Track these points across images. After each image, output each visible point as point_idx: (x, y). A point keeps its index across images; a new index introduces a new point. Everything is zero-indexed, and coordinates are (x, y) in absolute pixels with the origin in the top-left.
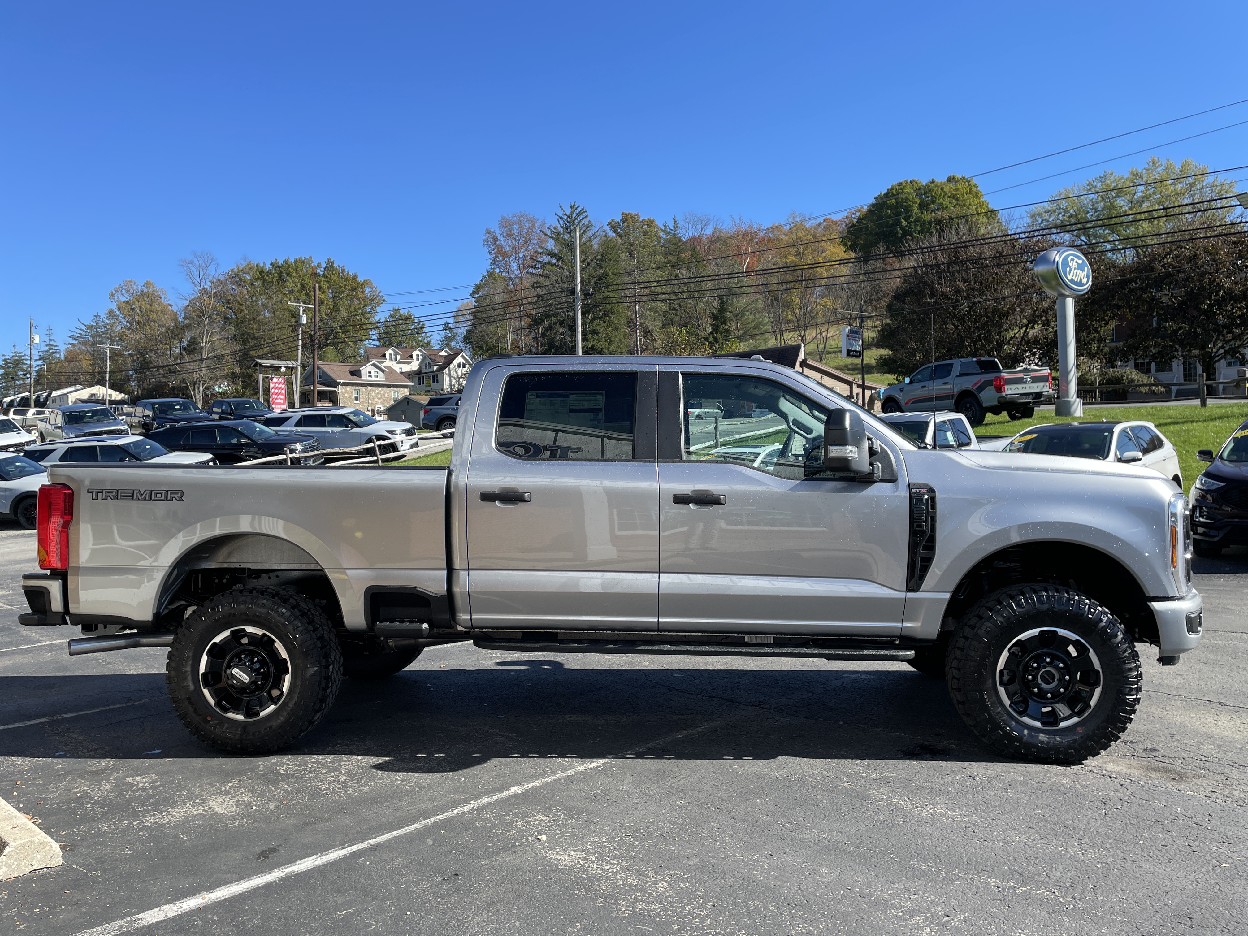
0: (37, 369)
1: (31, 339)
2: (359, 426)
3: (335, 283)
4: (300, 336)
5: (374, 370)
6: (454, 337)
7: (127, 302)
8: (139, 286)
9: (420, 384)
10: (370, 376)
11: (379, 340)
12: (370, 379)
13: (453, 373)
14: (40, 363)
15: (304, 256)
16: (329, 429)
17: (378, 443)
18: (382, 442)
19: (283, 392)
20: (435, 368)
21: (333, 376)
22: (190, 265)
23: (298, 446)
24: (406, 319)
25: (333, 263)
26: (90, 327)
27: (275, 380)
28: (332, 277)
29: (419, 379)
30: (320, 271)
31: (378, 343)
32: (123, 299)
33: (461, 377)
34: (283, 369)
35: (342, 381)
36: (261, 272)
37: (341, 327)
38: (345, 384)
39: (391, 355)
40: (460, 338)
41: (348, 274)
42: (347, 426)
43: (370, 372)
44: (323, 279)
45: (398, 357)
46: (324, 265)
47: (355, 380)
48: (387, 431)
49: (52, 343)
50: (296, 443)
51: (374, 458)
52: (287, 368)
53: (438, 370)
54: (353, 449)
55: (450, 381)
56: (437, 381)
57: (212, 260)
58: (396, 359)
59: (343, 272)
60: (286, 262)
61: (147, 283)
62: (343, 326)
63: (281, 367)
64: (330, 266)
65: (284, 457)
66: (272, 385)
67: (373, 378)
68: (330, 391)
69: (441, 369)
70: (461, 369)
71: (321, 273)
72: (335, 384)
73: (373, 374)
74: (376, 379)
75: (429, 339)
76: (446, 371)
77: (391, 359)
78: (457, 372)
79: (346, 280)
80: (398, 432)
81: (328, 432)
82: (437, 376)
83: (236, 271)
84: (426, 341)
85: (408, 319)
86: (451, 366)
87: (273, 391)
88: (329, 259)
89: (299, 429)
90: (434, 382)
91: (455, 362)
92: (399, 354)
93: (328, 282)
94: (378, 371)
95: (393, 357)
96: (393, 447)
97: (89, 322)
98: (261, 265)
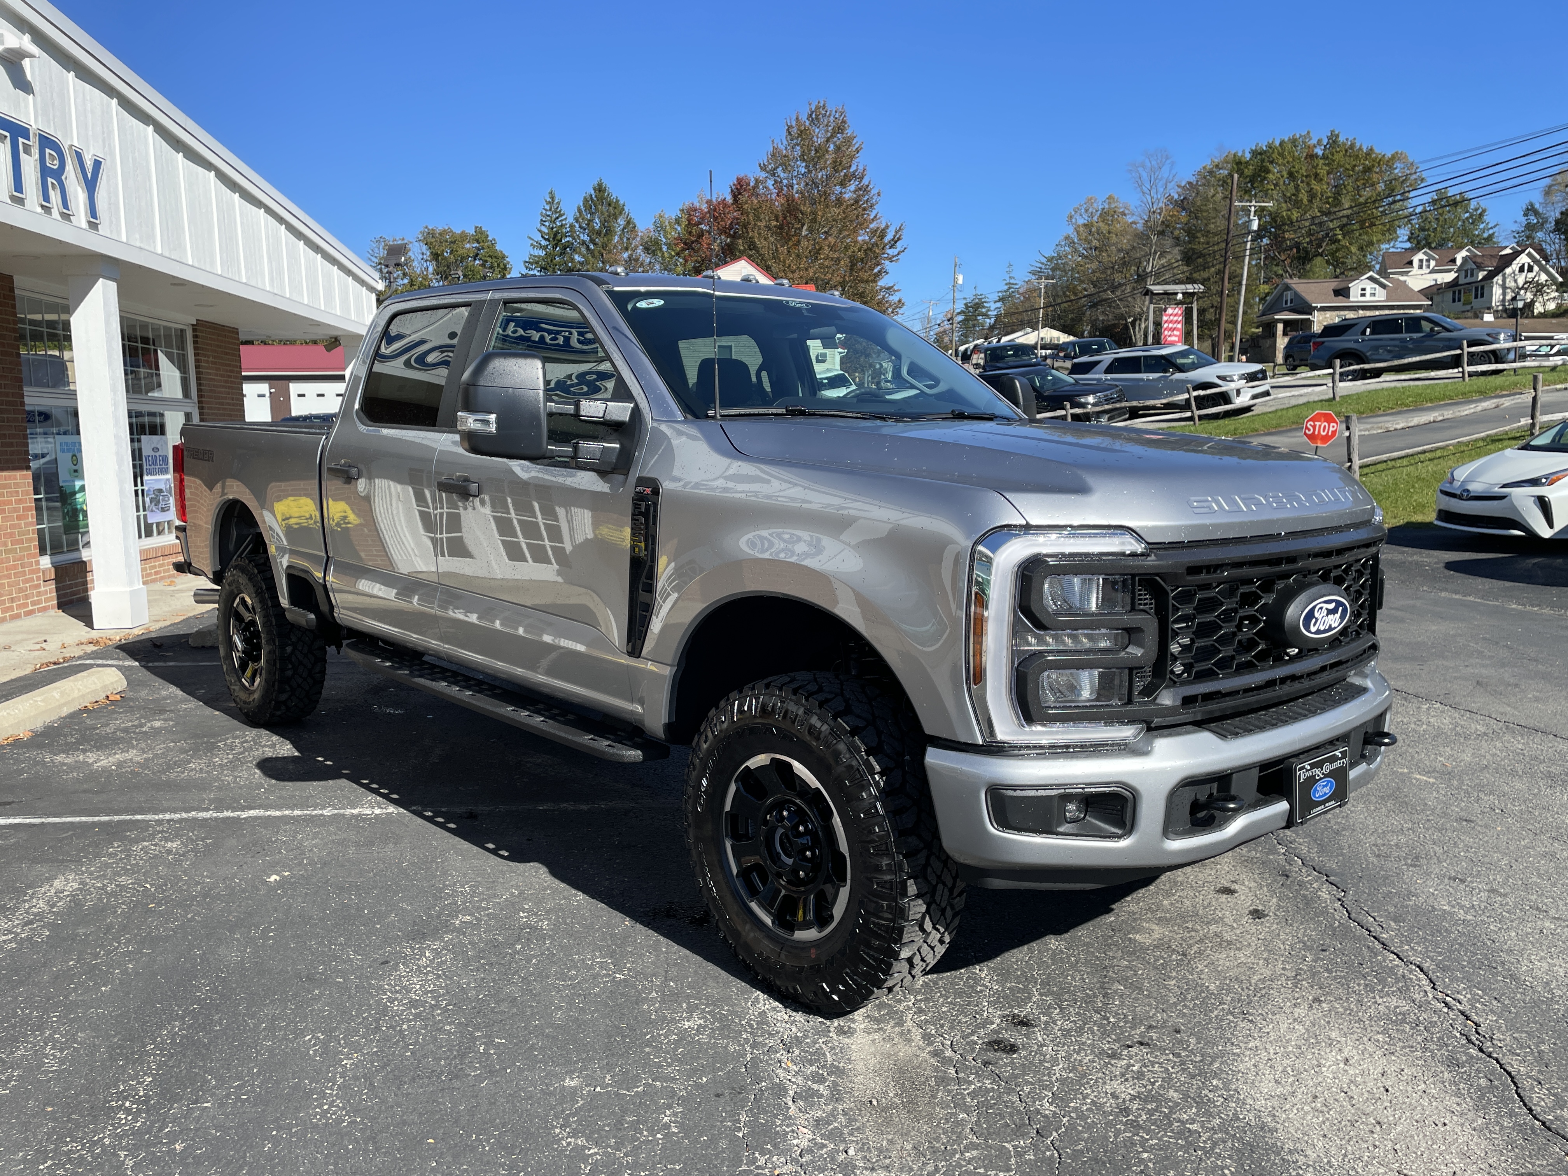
0: (995, 313)
1: (955, 280)
2: (1181, 371)
3: (1339, 166)
4: (1248, 247)
5: (1369, 286)
6: (1542, 224)
7: (1085, 225)
8: (1099, 205)
9: (1454, 301)
10: (1363, 295)
11: (1409, 240)
12: (1363, 299)
13: (1510, 283)
14: (999, 304)
15: (1299, 132)
16: (1144, 376)
17: (1195, 393)
18: (1201, 393)
19: (1179, 326)
20: (1481, 275)
21: (1308, 297)
22: (1140, 169)
23: (1091, 399)
24: (1456, 204)
25: (1337, 136)
26: (1050, 259)
27: (1169, 311)
28: (1336, 157)
29: (1454, 293)
30: (1319, 151)
31: (1408, 245)
32: (1081, 221)
33: (1522, 288)
34: (1180, 296)
35: (1319, 305)
36: (1239, 163)
37: (1342, 228)
38: (1323, 309)
39: (1421, 261)
40: (1551, 225)
41: (1360, 149)
42: (1165, 371)
43: (1363, 290)
44: (1321, 162)
45: (1433, 263)
46: (1325, 142)
47: (1340, 302)
48: (1219, 377)
49: (1012, 281)
50: (1088, 395)
51: (1188, 414)
52: (1184, 294)
53: (1484, 279)
54: (1158, 402)
55: (1504, 294)
56: (1482, 296)
57: (1167, 158)
58: (1428, 267)
59: (1352, 146)
60: (1270, 146)
61: (1110, 198)
62: (1345, 225)
63: (1176, 294)
64: (1333, 140)
65: (1063, 412)
66: (1165, 318)
67: (1368, 298)
68: (1302, 320)
69: (1491, 276)
70: (1524, 274)
71: (1320, 153)
72: (1309, 310)
73: (1368, 292)
74: (1373, 299)
75: (1491, 232)
76: (1498, 279)
77: (1421, 267)
78: (1516, 281)
79: (1357, 157)
80: (1235, 378)
81: (1142, 380)
82: (1483, 288)
83: (1208, 167)
84: (1486, 235)
85: (1460, 203)
86: (1508, 271)
87: (1166, 325)
88: (1332, 132)
89: (1109, 376)
90: (1476, 297)
91: (1515, 266)
92: (1434, 259)
93: (1328, 165)
94: (1377, 286)
95: (1425, 263)
96: (1224, 398)
97: (1050, 253)
98: (1240, 154)
